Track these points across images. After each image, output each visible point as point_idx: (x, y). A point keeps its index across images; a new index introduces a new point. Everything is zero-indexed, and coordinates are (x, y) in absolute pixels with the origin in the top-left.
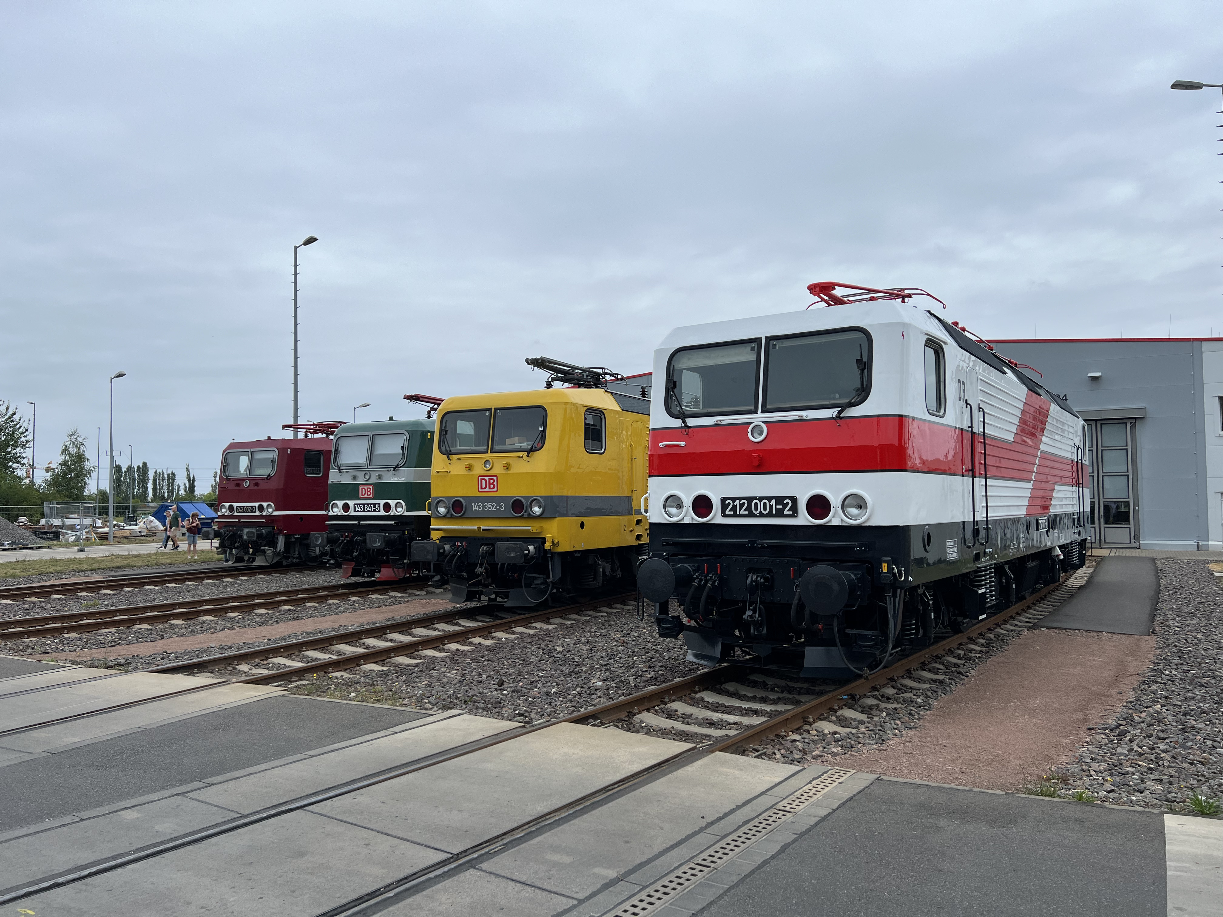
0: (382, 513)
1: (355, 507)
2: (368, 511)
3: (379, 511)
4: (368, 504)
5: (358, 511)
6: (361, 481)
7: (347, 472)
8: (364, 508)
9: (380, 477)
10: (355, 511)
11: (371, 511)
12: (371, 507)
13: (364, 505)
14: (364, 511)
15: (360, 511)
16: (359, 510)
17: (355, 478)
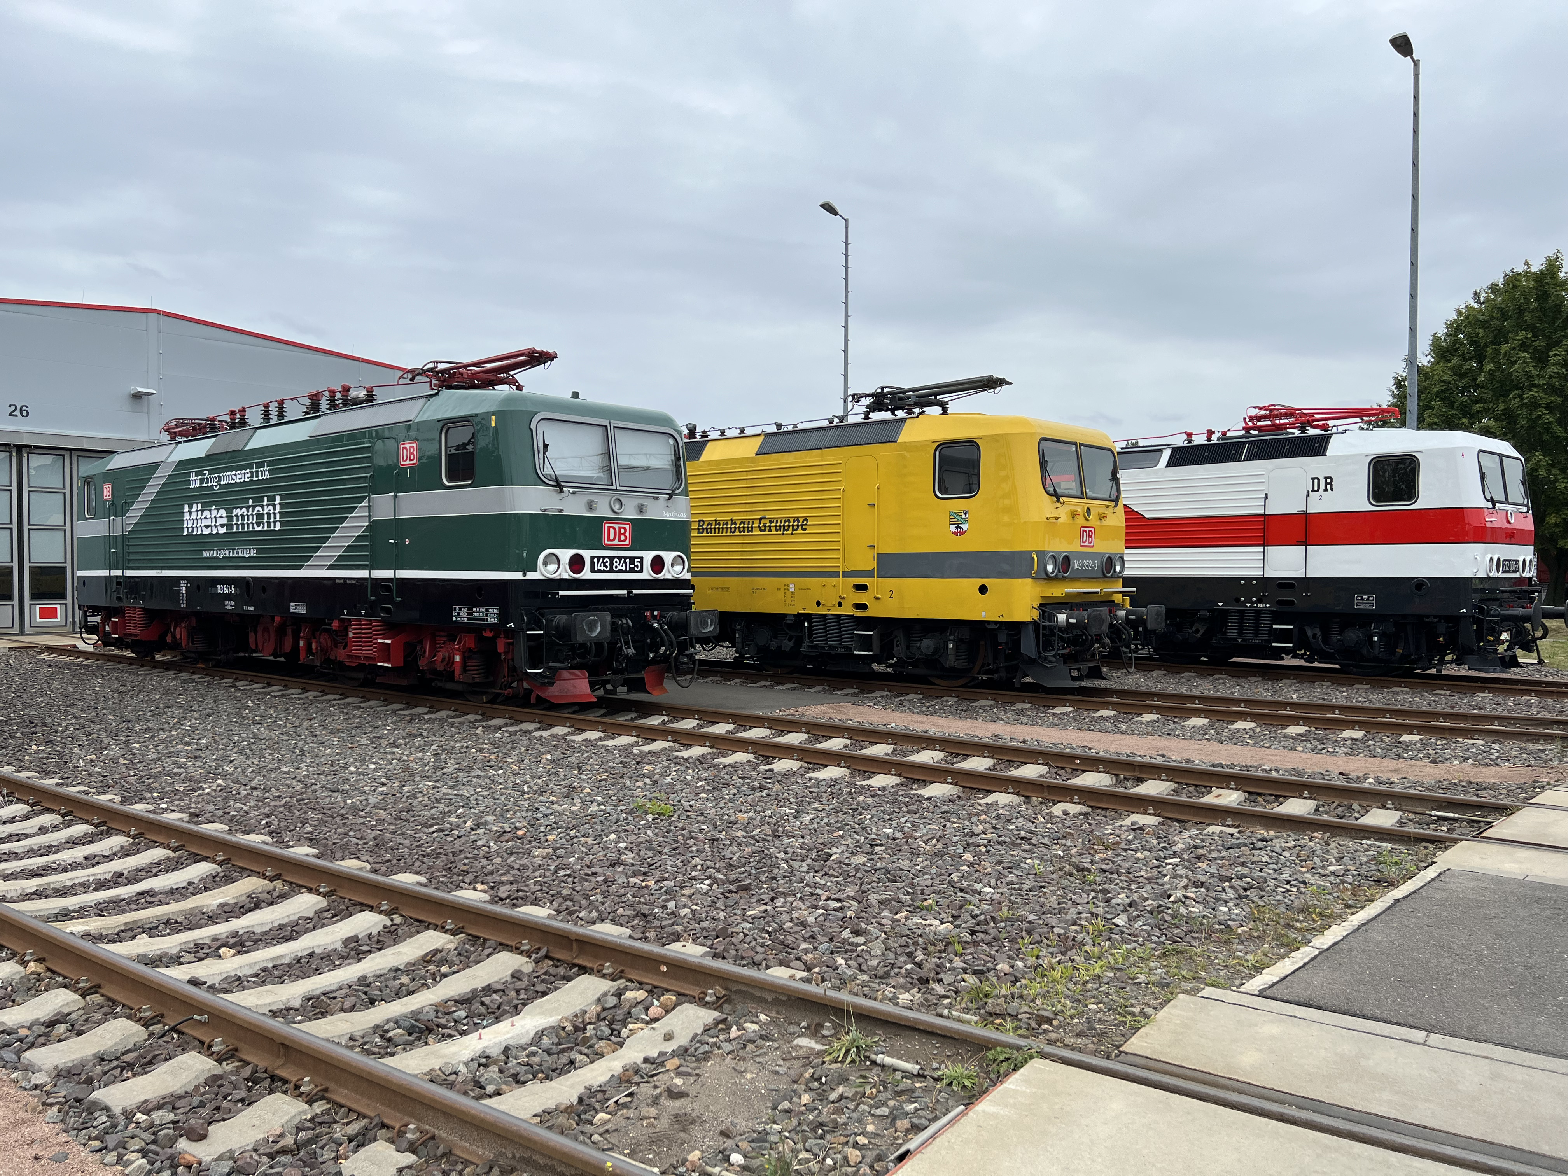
0: (647, 574)
1: (592, 563)
2: (620, 571)
3: (641, 571)
4: (620, 558)
5: (599, 571)
6: (602, 511)
7: (574, 493)
8: (612, 564)
9: (641, 509)
10: (593, 570)
11: (626, 571)
12: (625, 563)
13: (612, 559)
14: (611, 571)
15: (604, 571)
16: (602, 568)
17: (590, 506)
